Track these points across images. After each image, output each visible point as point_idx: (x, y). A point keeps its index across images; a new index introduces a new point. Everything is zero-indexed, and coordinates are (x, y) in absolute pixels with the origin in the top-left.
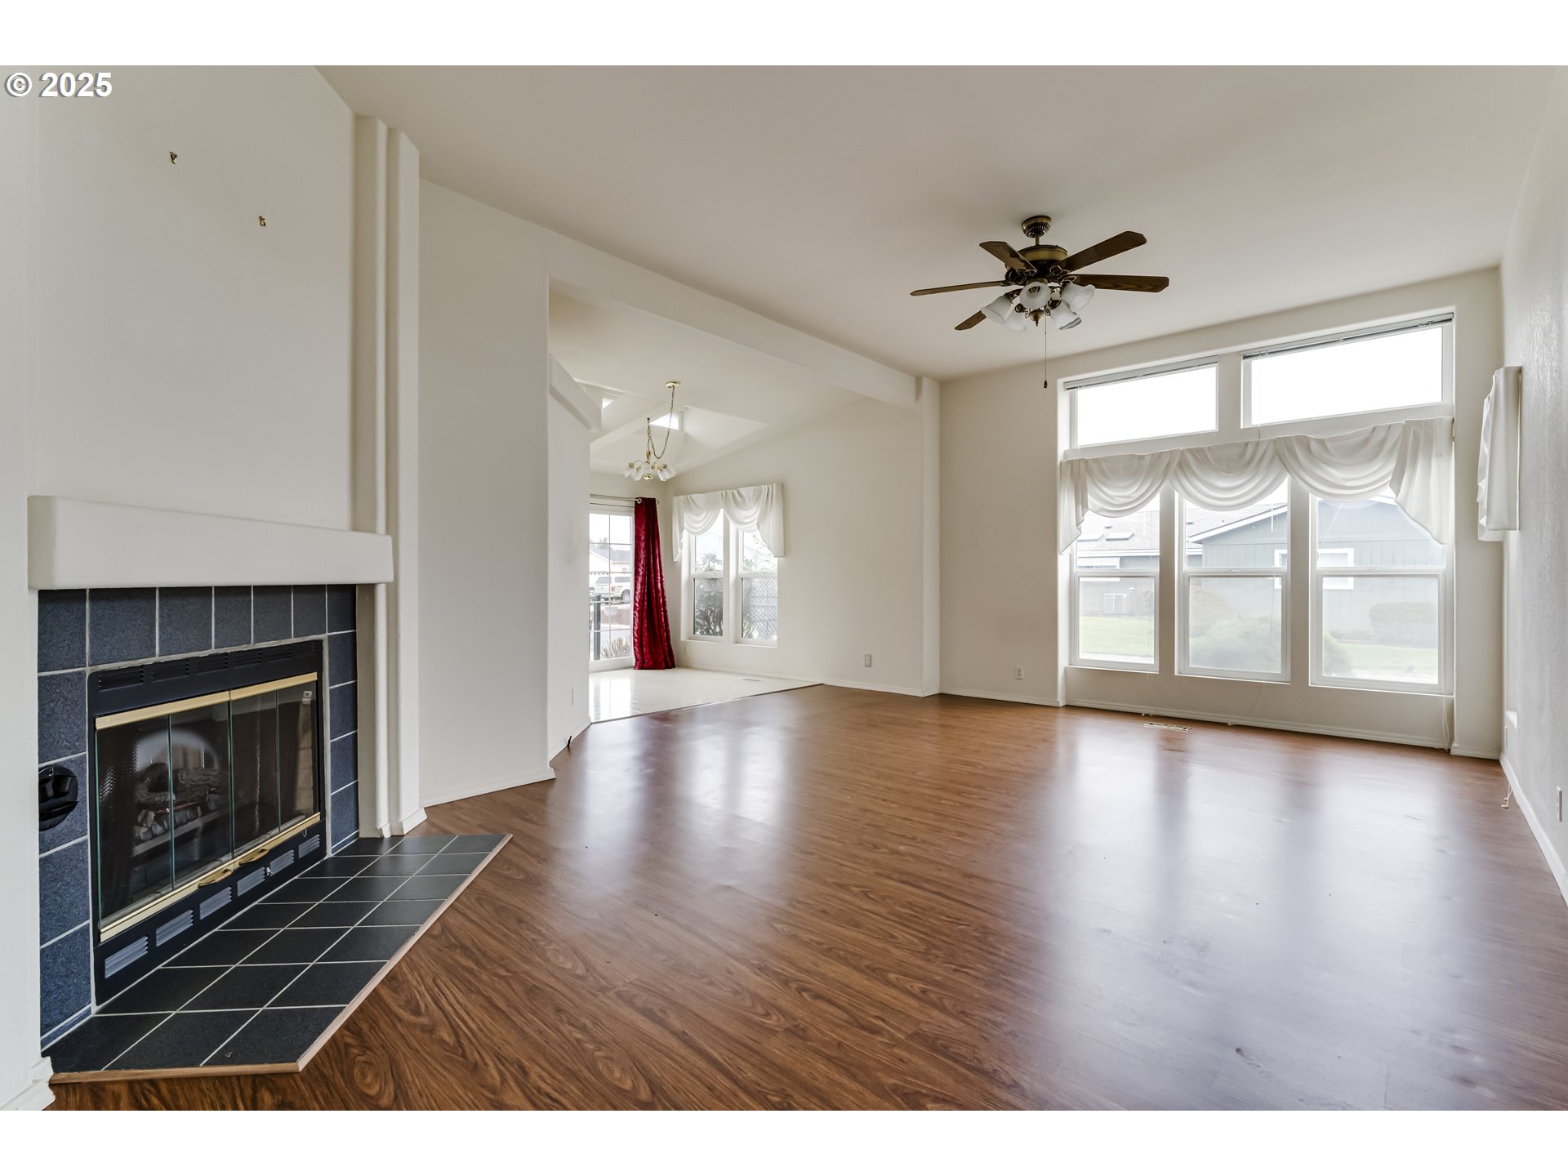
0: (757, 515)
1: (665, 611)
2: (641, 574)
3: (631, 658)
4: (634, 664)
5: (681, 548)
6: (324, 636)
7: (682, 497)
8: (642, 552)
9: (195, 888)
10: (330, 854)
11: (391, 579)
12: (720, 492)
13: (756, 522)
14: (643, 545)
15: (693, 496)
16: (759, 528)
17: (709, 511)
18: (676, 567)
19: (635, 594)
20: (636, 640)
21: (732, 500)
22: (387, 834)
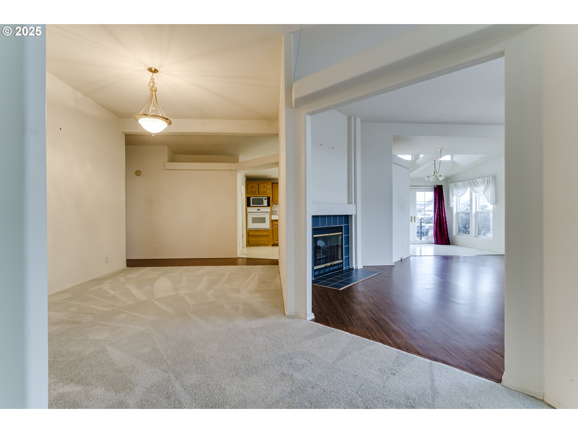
0: (484, 188)
1: (446, 225)
2: (437, 211)
3: (433, 240)
4: (434, 243)
5: (453, 202)
6: (343, 225)
7: (453, 184)
8: (437, 204)
9: (324, 266)
10: (344, 269)
11: (355, 214)
12: (468, 181)
13: (483, 191)
14: (437, 201)
15: (457, 183)
16: (484, 194)
17: (464, 188)
18: (451, 209)
19: (434, 218)
20: (435, 234)
21: (473, 184)
22: (355, 268)
